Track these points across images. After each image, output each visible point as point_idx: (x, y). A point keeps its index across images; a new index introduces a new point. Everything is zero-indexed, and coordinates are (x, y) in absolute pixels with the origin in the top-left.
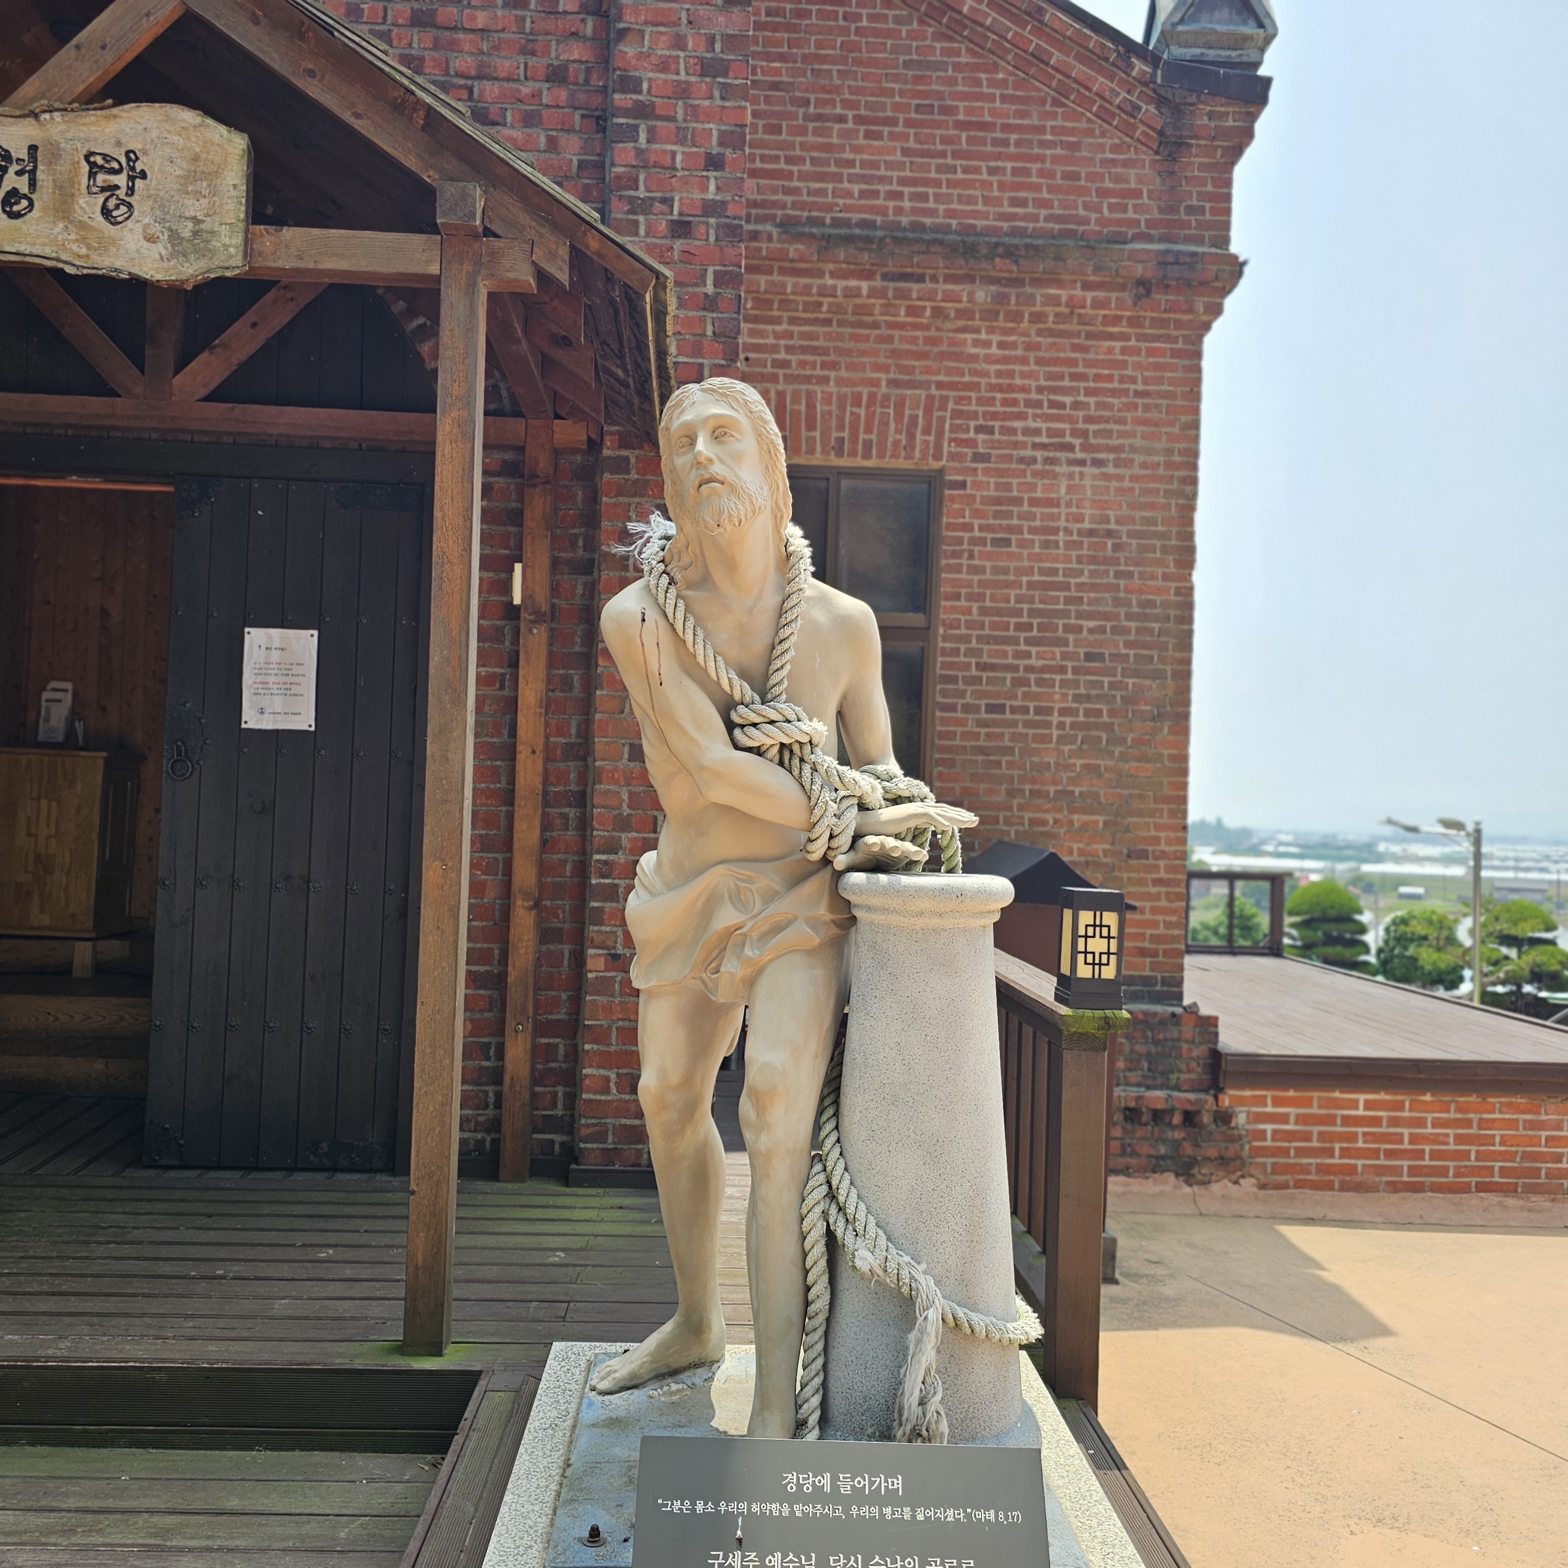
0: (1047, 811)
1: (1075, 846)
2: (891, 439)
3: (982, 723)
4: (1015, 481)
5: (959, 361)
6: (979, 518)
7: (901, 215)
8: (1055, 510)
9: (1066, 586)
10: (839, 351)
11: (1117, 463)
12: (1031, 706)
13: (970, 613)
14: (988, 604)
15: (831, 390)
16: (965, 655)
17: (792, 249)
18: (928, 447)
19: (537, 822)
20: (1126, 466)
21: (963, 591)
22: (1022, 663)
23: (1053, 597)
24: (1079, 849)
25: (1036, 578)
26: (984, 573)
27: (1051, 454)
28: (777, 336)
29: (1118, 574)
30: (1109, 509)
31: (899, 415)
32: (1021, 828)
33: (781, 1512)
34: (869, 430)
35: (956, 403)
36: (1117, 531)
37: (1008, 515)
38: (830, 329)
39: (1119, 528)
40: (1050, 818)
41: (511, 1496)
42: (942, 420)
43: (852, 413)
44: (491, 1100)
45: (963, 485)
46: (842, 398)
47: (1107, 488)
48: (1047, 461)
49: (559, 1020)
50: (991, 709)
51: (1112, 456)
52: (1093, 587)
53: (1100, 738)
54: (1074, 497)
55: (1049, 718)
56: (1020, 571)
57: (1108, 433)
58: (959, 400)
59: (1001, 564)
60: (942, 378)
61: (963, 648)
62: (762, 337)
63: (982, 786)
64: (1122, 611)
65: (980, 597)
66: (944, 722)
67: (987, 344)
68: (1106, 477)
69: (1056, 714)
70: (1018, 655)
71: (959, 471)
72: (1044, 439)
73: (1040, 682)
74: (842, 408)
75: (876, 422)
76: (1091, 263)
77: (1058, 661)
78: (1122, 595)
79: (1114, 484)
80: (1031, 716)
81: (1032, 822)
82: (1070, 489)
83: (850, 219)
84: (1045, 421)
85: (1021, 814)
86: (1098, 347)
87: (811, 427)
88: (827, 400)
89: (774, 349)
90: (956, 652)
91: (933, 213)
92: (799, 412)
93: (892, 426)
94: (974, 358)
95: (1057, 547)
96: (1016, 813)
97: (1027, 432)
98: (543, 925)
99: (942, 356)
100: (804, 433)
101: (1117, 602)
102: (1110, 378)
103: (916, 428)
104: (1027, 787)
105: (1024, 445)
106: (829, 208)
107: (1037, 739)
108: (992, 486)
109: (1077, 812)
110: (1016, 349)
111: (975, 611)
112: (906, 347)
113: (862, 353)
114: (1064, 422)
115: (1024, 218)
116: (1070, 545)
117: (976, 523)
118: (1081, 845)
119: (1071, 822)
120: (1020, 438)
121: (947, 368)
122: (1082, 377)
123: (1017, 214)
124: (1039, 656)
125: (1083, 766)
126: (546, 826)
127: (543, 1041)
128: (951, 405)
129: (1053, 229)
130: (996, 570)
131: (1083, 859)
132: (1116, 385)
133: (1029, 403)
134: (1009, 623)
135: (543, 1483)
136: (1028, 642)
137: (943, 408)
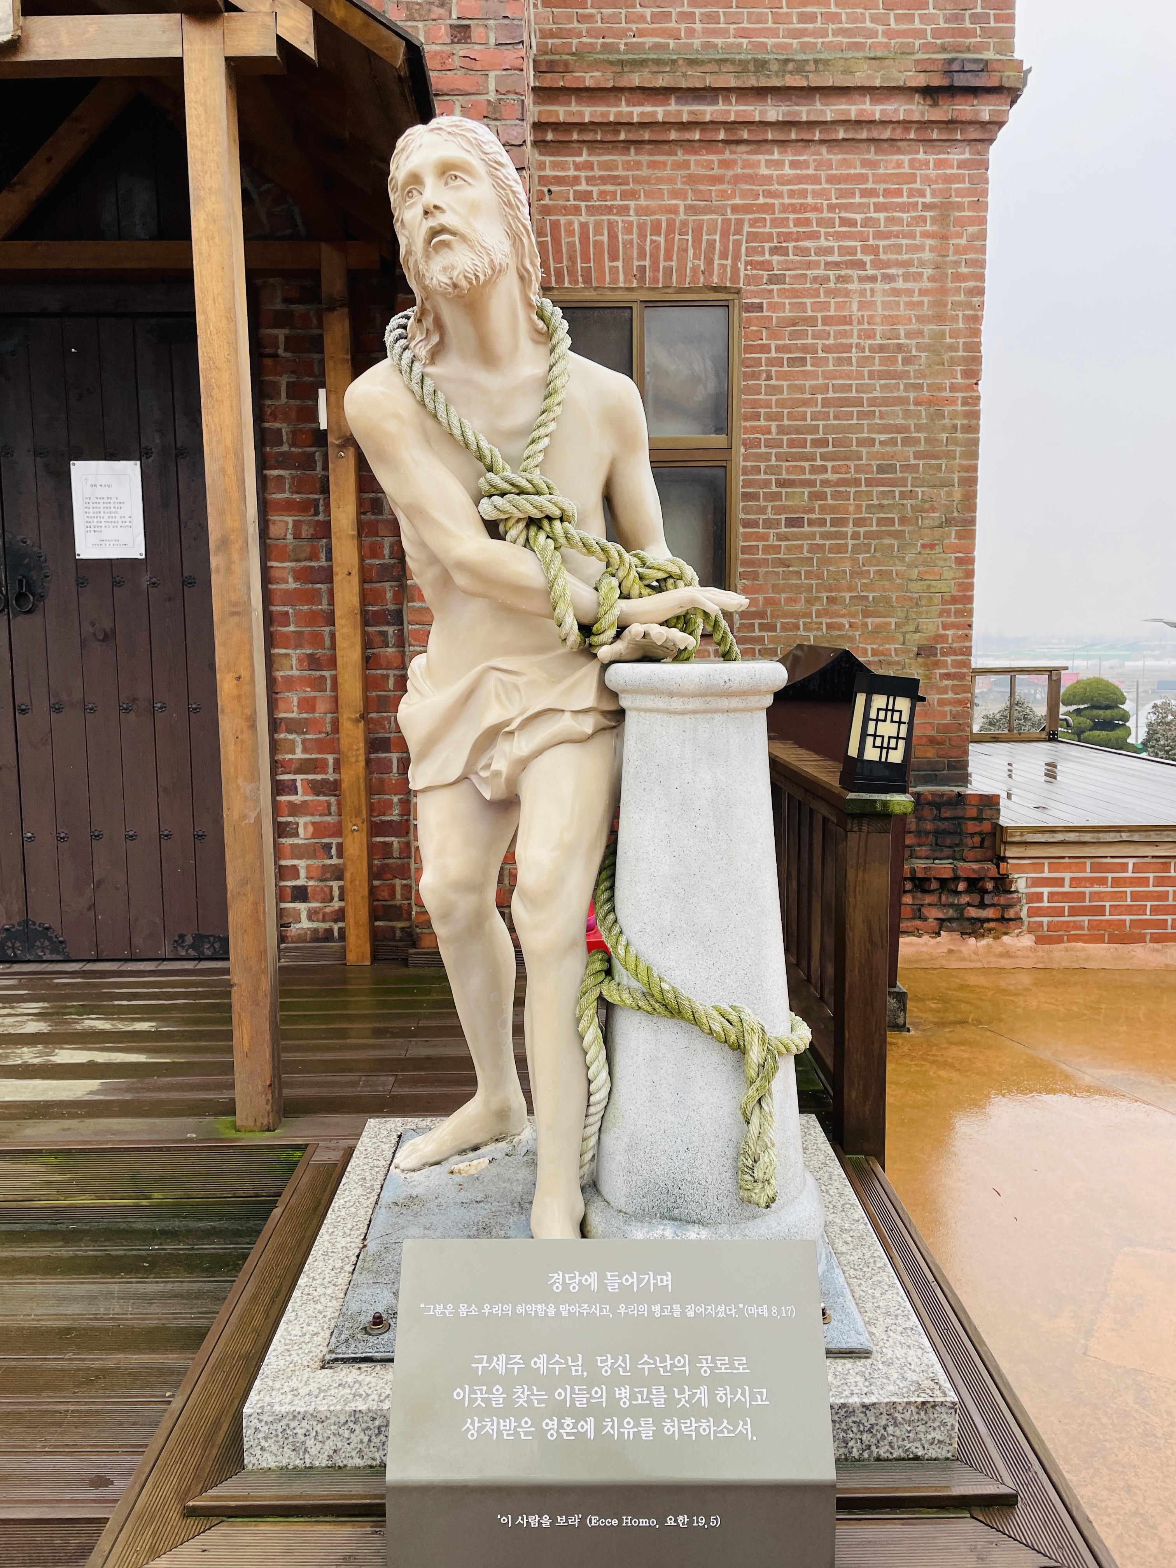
0: (843, 616)
1: (869, 647)
2: (690, 265)
3: (781, 537)
4: (808, 301)
5: (754, 184)
6: (775, 339)
7: (693, 37)
8: (847, 327)
9: (859, 402)
10: (637, 180)
11: (906, 278)
12: (828, 518)
13: (769, 433)
14: (786, 422)
15: (631, 219)
16: (766, 473)
17: (587, 76)
18: (725, 271)
19: (358, 640)
20: (915, 280)
21: (763, 411)
22: (819, 477)
23: (847, 413)
24: (872, 649)
25: (831, 394)
26: (782, 392)
27: (843, 273)
28: (577, 167)
29: (907, 387)
30: (899, 323)
31: (697, 241)
32: (820, 633)
33: (546, 1312)
34: (668, 258)
35: (751, 226)
36: (907, 345)
37: (803, 334)
38: (629, 158)
39: (909, 342)
40: (845, 621)
41: (306, 1279)
42: (738, 243)
43: (652, 241)
44: (336, 893)
45: (759, 307)
46: (641, 227)
47: (898, 303)
48: (839, 278)
49: (392, 821)
50: (791, 523)
51: (901, 271)
52: (885, 402)
53: (892, 546)
54: (866, 313)
55: (844, 529)
56: (814, 390)
57: (898, 249)
58: (753, 223)
59: (797, 382)
60: (737, 201)
61: (763, 466)
62: (563, 169)
63: (783, 596)
64: (912, 423)
65: (778, 417)
66: (746, 537)
67: (779, 164)
68: (896, 292)
69: (851, 525)
70: (814, 470)
71: (755, 294)
72: (836, 258)
73: (836, 495)
74: (642, 236)
75: (676, 248)
76: (879, 75)
77: (852, 474)
78: (912, 407)
79: (904, 299)
80: (828, 528)
81: (830, 626)
82: (862, 306)
83: (644, 43)
84: (837, 240)
85: (819, 620)
86: (887, 161)
87: (614, 257)
88: (628, 230)
89: (576, 180)
90: (757, 470)
91: (724, 33)
92: (602, 243)
93: (691, 252)
94: (768, 179)
95: (851, 364)
96: (815, 620)
97: (820, 251)
98: (372, 736)
99: (737, 179)
100: (607, 264)
101: (907, 414)
102: (899, 193)
103: (714, 254)
104: (824, 595)
105: (817, 265)
106: (622, 34)
107: (833, 549)
108: (787, 307)
109: (871, 616)
110: (808, 168)
111: (774, 430)
112: (702, 171)
113: (659, 180)
114: (855, 239)
115: (814, 33)
116: (864, 361)
117: (773, 344)
118: (874, 646)
119: (865, 625)
120: (813, 258)
121: (742, 190)
122: (872, 193)
123: (806, 29)
124: (835, 470)
125: (876, 572)
126: (367, 643)
127: (379, 839)
128: (746, 228)
129: (841, 43)
130: (792, 388)
131: (876, 659)
132: (905, 199)
133: (820, 222)
134: (806, 440)
135: (339, 1264)
136: (823, 457)
137: (738, 232)
